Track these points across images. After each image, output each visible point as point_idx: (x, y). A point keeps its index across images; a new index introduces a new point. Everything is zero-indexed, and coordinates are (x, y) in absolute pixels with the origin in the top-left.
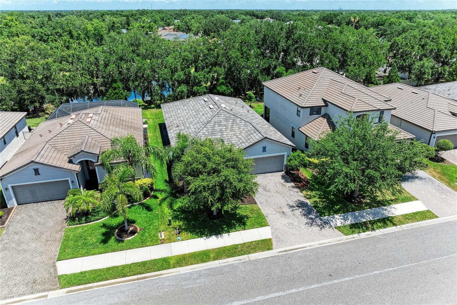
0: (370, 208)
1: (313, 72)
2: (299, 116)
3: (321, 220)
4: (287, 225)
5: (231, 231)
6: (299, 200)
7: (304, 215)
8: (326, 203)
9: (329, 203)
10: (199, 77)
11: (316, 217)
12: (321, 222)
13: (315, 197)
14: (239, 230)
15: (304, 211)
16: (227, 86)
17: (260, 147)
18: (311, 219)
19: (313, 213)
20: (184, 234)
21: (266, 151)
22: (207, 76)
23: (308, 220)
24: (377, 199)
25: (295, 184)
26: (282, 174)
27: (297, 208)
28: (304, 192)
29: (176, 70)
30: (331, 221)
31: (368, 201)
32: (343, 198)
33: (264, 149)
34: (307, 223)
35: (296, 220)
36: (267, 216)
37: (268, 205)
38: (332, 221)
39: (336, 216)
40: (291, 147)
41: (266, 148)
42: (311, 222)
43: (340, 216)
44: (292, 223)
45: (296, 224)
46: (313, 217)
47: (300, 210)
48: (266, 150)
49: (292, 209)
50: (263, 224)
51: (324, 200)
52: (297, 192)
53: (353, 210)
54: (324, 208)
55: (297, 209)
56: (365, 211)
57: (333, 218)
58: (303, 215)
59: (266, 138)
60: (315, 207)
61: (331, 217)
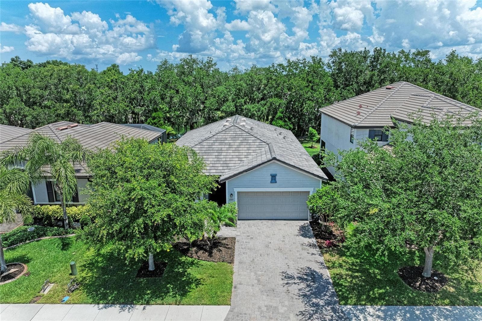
0: (452, 304)
1: (387, 89)
2: (353, 143)
3: (334, 310)
4: (264, 309)
5: (153, 302)
6: (309, 268)
7: (305, 296)
8: (360, 281)
9: (364, 281)
10: (252, 110)
11: (328, 304)
12: (332, 316)
13: (341, 266)
14: (171, 302)
15: (308, 289)
16: (285, 121)
17: (266, 173)
18: (317, 305)
19: (325, 295)
20: (81, 294)
21: (276, 182)
22: (262, 108)
23: (308, 308)
24: (472, 288)
25: (318, 242)
26: (303, 224)
27: (297, 281)
28: (327, 256)
29: (225, 100)
30: (355, 316)
31: (452, 290)
32: (400, 275)
33: (274, 178)
34: (302, 313)
35: (287, 303)
36: (238, 286)
37: (252, 267)
38: (358, 317)
39: (370, 309)
40: (321, 180)
41: (277, 177)
42: (312, 312)
43: (379, 310)
44: (276, 308)
45: (282, 310)
46: (322, 303)
47: (303, 285)
48: (277, 180)
49: (286, 282)
50: (221, 299)
51: (356, 274)
52: (313, 254)
53: (412, 303)
54: (352, 289)
55: (295, 283)
56: (440, 309)
57: (362, 311)
58: (302, 295)
59: (275, 159)
60: (336, 284)
61: (358, 309)
